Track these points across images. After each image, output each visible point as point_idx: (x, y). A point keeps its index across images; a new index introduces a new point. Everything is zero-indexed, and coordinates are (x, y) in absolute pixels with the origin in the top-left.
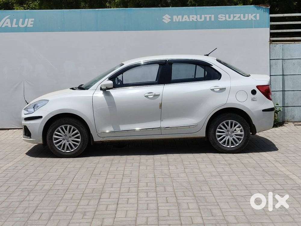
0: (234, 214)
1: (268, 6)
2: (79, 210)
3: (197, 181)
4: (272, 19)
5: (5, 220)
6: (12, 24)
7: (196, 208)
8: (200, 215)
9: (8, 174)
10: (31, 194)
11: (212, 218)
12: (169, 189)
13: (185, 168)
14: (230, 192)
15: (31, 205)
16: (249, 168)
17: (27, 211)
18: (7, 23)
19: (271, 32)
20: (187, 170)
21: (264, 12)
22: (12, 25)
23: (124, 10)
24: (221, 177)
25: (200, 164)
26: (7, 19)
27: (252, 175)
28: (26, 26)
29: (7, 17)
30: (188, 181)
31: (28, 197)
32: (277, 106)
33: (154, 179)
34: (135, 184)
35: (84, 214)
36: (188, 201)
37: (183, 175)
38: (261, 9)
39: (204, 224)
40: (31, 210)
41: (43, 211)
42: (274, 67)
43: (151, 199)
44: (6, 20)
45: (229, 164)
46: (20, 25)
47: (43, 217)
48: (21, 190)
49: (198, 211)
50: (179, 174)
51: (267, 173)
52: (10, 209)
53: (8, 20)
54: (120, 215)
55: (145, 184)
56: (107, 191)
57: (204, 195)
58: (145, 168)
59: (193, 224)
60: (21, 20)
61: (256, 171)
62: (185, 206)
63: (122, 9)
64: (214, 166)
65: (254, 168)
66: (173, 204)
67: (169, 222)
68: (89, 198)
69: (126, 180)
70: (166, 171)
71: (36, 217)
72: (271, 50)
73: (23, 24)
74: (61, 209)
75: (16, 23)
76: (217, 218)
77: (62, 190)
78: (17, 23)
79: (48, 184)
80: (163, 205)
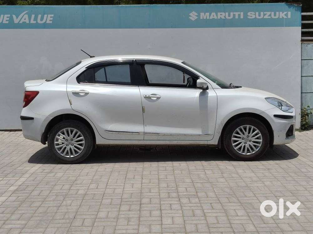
0: (287, 221)
1: (300, 4)
2: (122, 216)
3: (238, 186)
4: (304, 18)
5: (46, 226)
6: (30, 19)
7: (245, 215)
8: (250, 222)
9: (37, 177)
10: (67, 199)
11: (264, 225)
12: (211, 194)
13: (222, 173)
14: (276, 198)
15: (69, 211)
16: (291, 174)
17: (67, 216)
18: (25, 19)
19: (303, 31)
20: (225, 175)
21: (296, 11)
22: (30, 21)
23: (148, 6)
24: (263, 182)
25: (237, 168)
26: (25, 14)
27: (295, 180)
28: (44, 22)
29: (25, 12)
30: (229, 186)
31: (64, 202)
32: (308, 108)
33: (192, 184)
34: (173, 189)
35: (129, 219)
36: (235, 208)
37: (222, 180)
38: (292, 7)
39: (258, 232)
40: (71, 216)
41: (84, 217)
42: (305, 68)
43: (195, 205)
44: (24, 16)
45: (268, 169)
46: (39, 21)
47: (86, 223)
48: (54, 194)
49: (248, 218)
50: (218, 179)
51: (310, 178)
52: (49, 214)
53: (26, 16)
54: (167, 221)
55: (184, 189)
56: (146, 197)
57: (250, 201)
58: (180, 172)
59: (246, 232)
60: (40, 16)
61: (298, 176)
62: (232, 213)
63: (147, 6)
64: (252, 170)
65: (295, 173)
66: (219, 211)
67: (221, 230)
68: (129, 203)
69: (163, 185)
70: (202, 176)
71: (78, 223)
72: (303, 50)
73: (42, 20)
74: (102, 215)
75: (34, 19)
76: (270, 225)
77: (99, 195)
78: (36, 19)
79: (81, 188)
80: (210, 211)
